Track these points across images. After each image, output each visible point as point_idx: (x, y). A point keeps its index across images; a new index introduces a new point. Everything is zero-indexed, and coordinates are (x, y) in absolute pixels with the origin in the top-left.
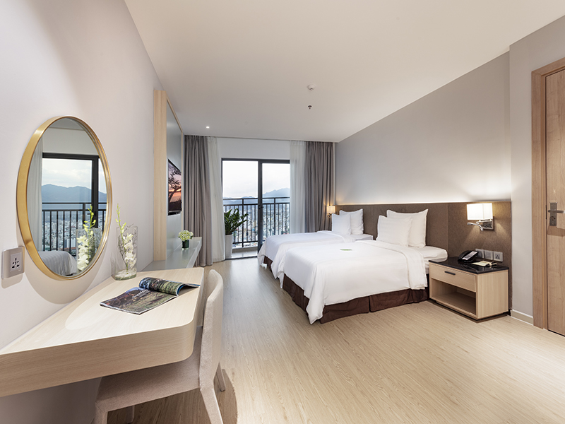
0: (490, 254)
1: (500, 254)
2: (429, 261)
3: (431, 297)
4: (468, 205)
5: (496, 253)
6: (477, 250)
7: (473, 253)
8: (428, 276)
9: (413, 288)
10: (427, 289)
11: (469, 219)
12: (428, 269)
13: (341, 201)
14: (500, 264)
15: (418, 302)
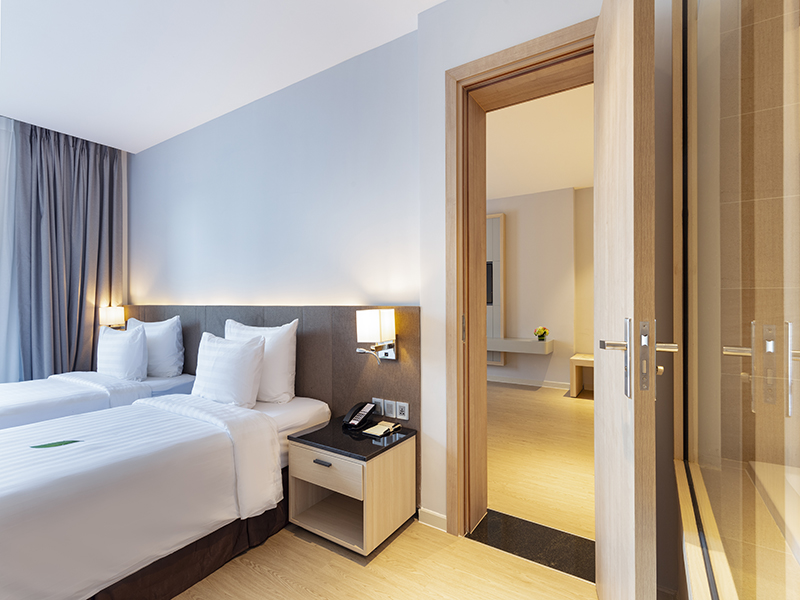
0: (391, 406)
1: (406, 405)
2: (289, 438)
3: (291, 519)
4: (358, 312)
5: (400, 404)
6: (374, 400)
7: (368, 408)
8: (285, 471)
9: (244, 518)
10: (284, 504)
11: (359, 341)
12: (286, 456)
13: (142, 296)
14: (405, 426)
15: (262, 543)
